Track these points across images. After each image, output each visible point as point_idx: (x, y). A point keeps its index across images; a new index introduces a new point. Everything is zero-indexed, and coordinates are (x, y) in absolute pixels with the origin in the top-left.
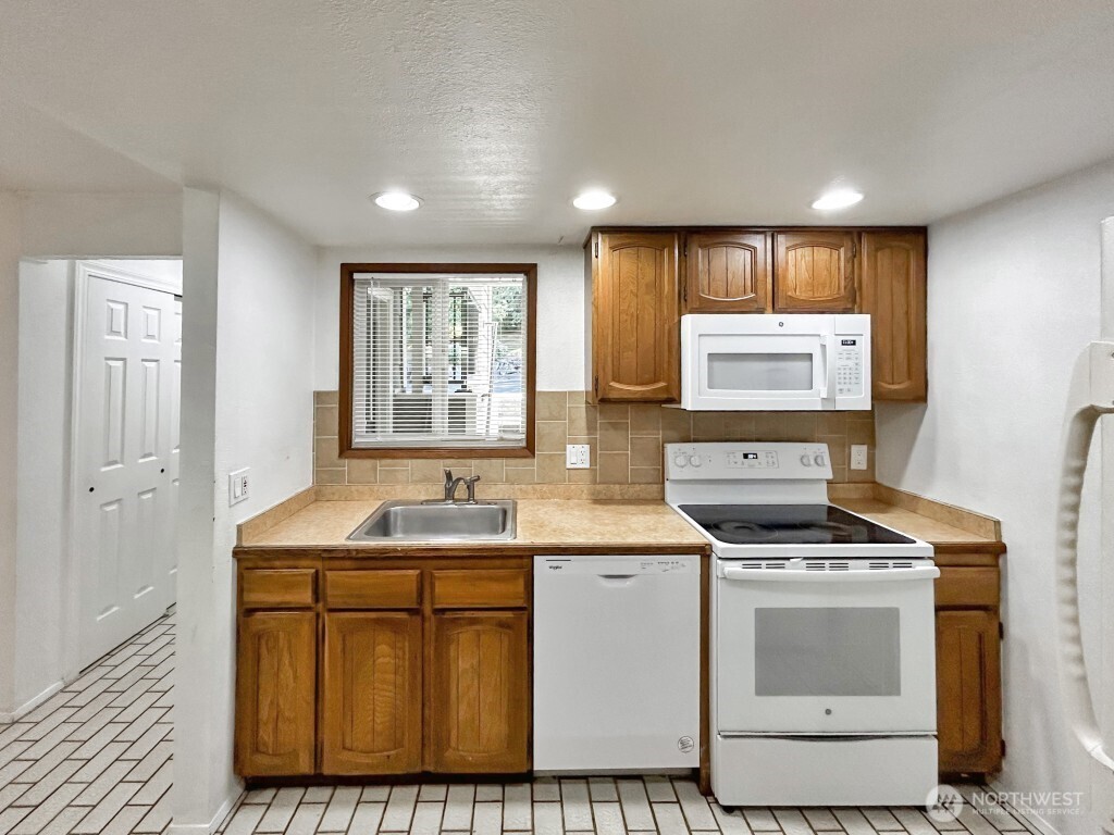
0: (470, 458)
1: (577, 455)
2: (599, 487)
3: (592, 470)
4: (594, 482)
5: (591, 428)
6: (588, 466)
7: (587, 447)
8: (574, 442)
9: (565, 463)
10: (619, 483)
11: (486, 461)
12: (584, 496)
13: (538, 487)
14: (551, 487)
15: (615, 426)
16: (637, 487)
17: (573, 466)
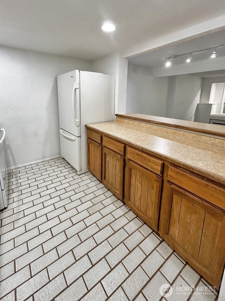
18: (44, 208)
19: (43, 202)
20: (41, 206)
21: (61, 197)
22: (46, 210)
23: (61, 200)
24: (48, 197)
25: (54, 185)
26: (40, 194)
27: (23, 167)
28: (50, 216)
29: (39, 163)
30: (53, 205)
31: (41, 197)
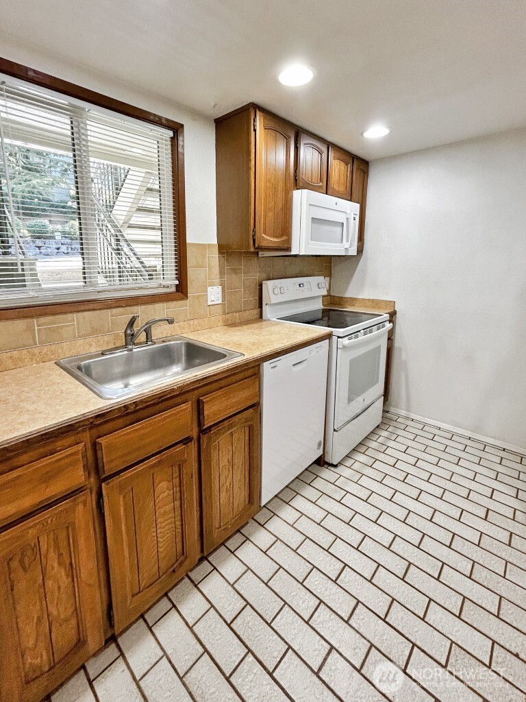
0: (137, 305)
1: (214, 294)
2: (227, 316)
3: (223, 305)
4: (224, 313)
5: (222, 273)
6: (220, 302)
7: (220, 287)
8: (212, 285)
9: (207, 301)
10: (239, 312)
11: (150, 307)
12: (220, 324)
13: (191, 322)
14: (200, 321)
15: (235, 271)
16: (247, 312)
17: (213, 303)
18: (375, 522)
19: (383, 511)
20: (374, 514)
21: (424, 540)
22: (372, 530)
23: (418, 547)
24: (401, 514)
25: (438, 504)
26: (394, 494)
27: (419, 422)
28: (367, 546)
29: (461, 436)
30: (393, 535)
31: (390, 500)
